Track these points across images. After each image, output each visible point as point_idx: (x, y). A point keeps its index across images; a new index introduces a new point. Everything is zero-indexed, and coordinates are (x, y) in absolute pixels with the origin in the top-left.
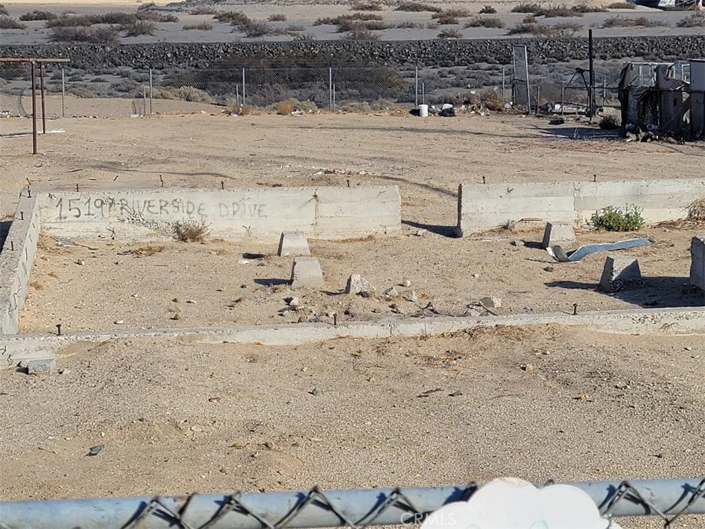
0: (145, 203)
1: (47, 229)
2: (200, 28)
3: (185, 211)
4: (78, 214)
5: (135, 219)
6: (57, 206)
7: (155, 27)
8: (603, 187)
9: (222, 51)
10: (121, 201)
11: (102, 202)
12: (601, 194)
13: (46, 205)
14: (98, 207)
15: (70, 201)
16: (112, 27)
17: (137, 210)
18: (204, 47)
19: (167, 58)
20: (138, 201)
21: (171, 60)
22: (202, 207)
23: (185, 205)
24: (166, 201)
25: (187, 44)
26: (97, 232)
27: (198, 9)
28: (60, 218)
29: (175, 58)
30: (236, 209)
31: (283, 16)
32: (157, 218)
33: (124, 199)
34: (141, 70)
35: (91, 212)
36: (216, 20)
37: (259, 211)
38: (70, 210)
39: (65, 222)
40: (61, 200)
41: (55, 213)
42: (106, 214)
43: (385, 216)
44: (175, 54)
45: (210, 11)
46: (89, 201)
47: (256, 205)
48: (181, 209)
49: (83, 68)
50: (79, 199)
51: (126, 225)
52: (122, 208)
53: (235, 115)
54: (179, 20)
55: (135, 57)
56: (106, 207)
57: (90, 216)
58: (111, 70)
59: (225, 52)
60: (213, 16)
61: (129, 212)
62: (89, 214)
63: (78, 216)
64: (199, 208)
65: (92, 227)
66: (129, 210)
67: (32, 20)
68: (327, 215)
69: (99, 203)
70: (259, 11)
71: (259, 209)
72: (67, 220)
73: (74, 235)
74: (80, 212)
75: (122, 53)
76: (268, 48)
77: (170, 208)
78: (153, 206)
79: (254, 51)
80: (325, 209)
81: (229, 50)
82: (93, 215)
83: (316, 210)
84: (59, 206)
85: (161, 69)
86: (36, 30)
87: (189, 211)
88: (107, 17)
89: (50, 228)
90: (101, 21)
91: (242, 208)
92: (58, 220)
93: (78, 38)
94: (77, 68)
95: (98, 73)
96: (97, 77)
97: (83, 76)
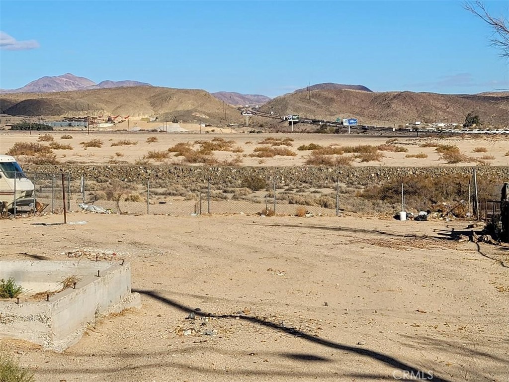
2: (418, 156)
7: (384, 155)
9: (412, 173)
16: (354, 155)
18: (399, 170)
19: (372, 177)
21: (374, 178)
25: (387, 167)
27: (426, 143)
29: (377, 177)
31: (485, 149)
34: (350, 185)
36: (436, 151)
44: (377, 175)
45: (435, 144)
49: (311, 183)
53: (264, 216)
54: (408, 151)
55: (348, 176)
58: (329, 185)
59: (413, 173)
60: (436, 148)
67: (306, 150)
70: (472, 145)
75: (339, 173)
76: (446, 171)
79: (435, 173)
81: (417, 172)
85: (365, 185)
86: (302, 157)
88: (356, 149)
90: (352, 151)
93: (324, 162)
94: (307, 183)
95: (320, 187)
96: (317, 190)
97: (308, 189)
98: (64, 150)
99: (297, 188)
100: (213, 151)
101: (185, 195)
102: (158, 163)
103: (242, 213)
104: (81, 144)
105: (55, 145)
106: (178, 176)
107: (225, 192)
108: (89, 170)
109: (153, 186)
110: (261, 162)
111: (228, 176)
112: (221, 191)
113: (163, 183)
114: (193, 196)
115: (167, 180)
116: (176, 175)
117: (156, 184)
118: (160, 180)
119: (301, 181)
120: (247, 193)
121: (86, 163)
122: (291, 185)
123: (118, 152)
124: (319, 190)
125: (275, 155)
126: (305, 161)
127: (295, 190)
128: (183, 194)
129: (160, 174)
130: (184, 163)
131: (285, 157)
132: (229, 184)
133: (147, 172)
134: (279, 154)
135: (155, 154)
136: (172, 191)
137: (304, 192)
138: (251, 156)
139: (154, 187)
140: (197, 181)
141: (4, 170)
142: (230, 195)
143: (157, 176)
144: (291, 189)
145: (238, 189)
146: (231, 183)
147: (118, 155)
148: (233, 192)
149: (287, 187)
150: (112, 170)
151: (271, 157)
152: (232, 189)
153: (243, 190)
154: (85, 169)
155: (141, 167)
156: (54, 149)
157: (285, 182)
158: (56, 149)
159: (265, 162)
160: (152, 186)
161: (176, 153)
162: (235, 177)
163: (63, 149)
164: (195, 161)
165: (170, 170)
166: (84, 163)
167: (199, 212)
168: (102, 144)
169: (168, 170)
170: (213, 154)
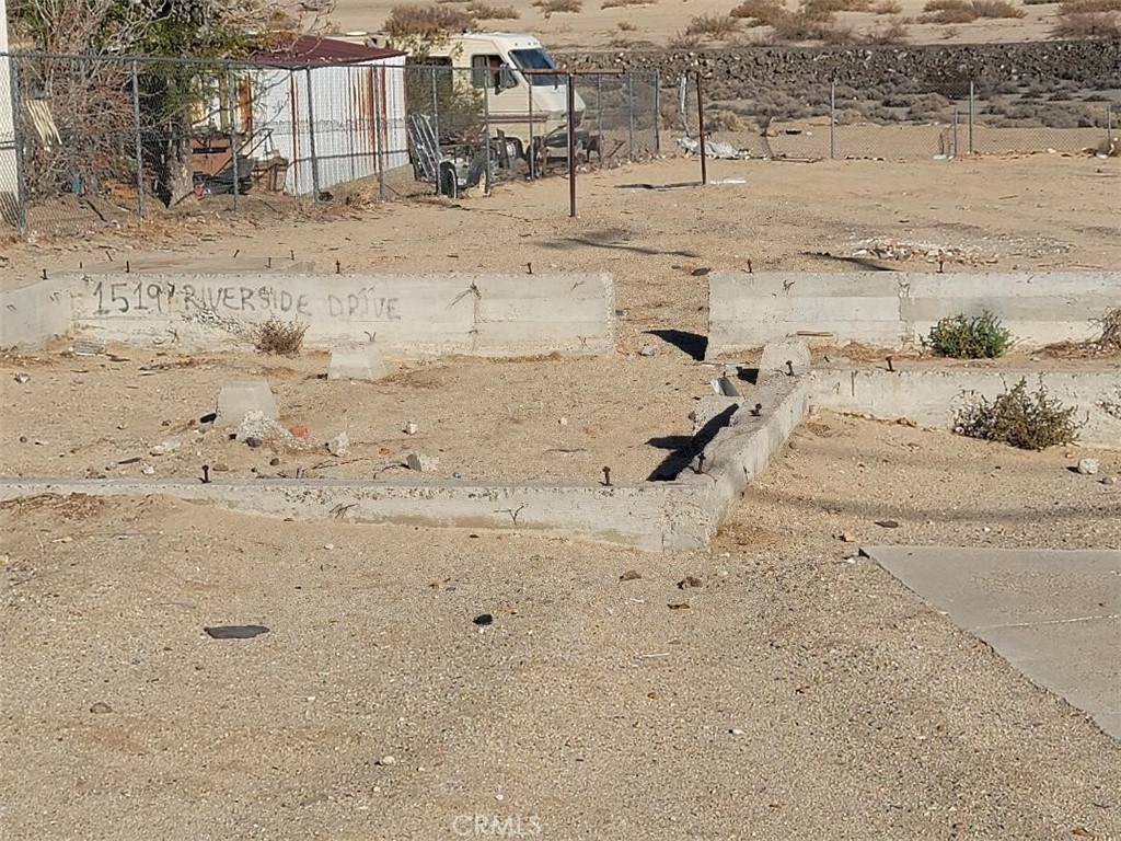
0: (220, 292)
1: (83, 329)
3: (279, 304)
4: (125, 306)
5: (207, 316)
6: (95, 294)
8: (950, 282)
10: (185, 288)
11: (159, 290)
12: (945, 293)
13: (80, 292)
14: (153, 297)
15: (113, 286)
17: (208, 303)
20: (209, 289)
22: (303, 301)
23: (279, 297)
24: (249, 290)
26: (153, 335)
28: (100, 312)
30: (353, 305)
32: (236, 315)
33: (189, 286)
35: (144, 305)
37: (389, 308)
38: (114, 300)
39: (107, 318)
40: (100, 284)
41: (92, 304)
42: (165, 308)
43: (585, 322)
46: (139, 287)
47: (383, 300)
48: (272, 303)
50: (125, 285)
51: (194, 325)
52: (187, 300)
53: (1104, 157)
56: (164, 297)
57: (142, 310)
61: (197, 306)
62: (140, 307)
63: (125, 310)
64: (299, 301)
65: (146, 326)
66: (197, 302)
68: (492, 318)
69: (153, 291)
71: (389, 305)
72: (110, 315)
73: (120, 338)
74: (127, 303)
77: (255, 301)
78: (232, 298)
80: (490, 308)
82: (146, 308)
83: (476, 310)
84: (98, 294)
86: (1040, 19)
87: (285, 306)
89: (87, 326)
91: (362, 304)
92: (98, 315)
93: (1096, 31)
94: (1070, 78)
95: (1101, 87)
96: (1098, 93)
97: (1075, 92)
98: (501, 21)
99: (1050, 91)
100: (835, 14)
101: (799, 113)
102: (717, 45)
103: (1050, 150)
104: (535, 5)
105: (480, 9)
106: (776, 72)
107: (887, 104)
108: (577, 63)
109: (722, 95)
110: (951, 34)
111: (889, 67)
112: (878, 103)
113: (745, 88)
114: (853, 116)
115: (752, 81)
116: (771, 70)
117: (728, 91)
118: (736, 81)
119: (1056, 76)
120: (939, 106)
121: (561, 48)
122: (1035, 84)
123: (622, 20)
124: (1102, 93)
125: (977, 17)
126: (1048, 28)
127: (1047, 96)
128: (795, 111)
129: (734, 69)
130: (778, 42)
131: (1000, 20)
132: (893, 86)
133: (705, 64)
134: (985, 15)
135: (707, 22)
136: (769, 107)
137: (1066, 99)
138: (923, 21)
139: (725, 96)
140: (819, 82)
141: (521, 67)
142: (901, 112)
143: (728, 72)
144: (1035, 94)
145: (916, 97)
146: (896, 85)
147: (625, 28)
148: (905, 104)
149: (1025, 90)
150: (628, 63)
151: (968, 21)
152: (904, 97)
153: (928, 98)
154: (568, 60)
155: (691, 54)
156: (479, 18)
157: (1020, 78)
158: (485, 18)
159: (958, 35)
160: (718, 95)
161: (751, 19)
162: (903, 69)
163: (497, 17)
164: (800, 36)
165: (756, 59)
166: (555, 47)
167: (953, 152)
168: (580, 4)
169: (751, 58)
170: (835, 19)
